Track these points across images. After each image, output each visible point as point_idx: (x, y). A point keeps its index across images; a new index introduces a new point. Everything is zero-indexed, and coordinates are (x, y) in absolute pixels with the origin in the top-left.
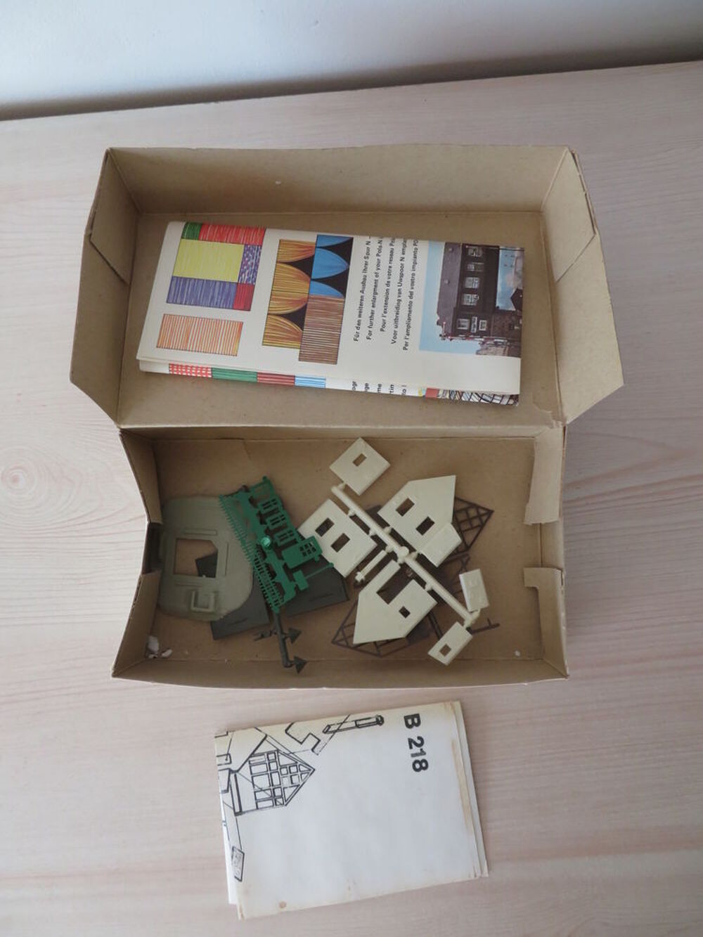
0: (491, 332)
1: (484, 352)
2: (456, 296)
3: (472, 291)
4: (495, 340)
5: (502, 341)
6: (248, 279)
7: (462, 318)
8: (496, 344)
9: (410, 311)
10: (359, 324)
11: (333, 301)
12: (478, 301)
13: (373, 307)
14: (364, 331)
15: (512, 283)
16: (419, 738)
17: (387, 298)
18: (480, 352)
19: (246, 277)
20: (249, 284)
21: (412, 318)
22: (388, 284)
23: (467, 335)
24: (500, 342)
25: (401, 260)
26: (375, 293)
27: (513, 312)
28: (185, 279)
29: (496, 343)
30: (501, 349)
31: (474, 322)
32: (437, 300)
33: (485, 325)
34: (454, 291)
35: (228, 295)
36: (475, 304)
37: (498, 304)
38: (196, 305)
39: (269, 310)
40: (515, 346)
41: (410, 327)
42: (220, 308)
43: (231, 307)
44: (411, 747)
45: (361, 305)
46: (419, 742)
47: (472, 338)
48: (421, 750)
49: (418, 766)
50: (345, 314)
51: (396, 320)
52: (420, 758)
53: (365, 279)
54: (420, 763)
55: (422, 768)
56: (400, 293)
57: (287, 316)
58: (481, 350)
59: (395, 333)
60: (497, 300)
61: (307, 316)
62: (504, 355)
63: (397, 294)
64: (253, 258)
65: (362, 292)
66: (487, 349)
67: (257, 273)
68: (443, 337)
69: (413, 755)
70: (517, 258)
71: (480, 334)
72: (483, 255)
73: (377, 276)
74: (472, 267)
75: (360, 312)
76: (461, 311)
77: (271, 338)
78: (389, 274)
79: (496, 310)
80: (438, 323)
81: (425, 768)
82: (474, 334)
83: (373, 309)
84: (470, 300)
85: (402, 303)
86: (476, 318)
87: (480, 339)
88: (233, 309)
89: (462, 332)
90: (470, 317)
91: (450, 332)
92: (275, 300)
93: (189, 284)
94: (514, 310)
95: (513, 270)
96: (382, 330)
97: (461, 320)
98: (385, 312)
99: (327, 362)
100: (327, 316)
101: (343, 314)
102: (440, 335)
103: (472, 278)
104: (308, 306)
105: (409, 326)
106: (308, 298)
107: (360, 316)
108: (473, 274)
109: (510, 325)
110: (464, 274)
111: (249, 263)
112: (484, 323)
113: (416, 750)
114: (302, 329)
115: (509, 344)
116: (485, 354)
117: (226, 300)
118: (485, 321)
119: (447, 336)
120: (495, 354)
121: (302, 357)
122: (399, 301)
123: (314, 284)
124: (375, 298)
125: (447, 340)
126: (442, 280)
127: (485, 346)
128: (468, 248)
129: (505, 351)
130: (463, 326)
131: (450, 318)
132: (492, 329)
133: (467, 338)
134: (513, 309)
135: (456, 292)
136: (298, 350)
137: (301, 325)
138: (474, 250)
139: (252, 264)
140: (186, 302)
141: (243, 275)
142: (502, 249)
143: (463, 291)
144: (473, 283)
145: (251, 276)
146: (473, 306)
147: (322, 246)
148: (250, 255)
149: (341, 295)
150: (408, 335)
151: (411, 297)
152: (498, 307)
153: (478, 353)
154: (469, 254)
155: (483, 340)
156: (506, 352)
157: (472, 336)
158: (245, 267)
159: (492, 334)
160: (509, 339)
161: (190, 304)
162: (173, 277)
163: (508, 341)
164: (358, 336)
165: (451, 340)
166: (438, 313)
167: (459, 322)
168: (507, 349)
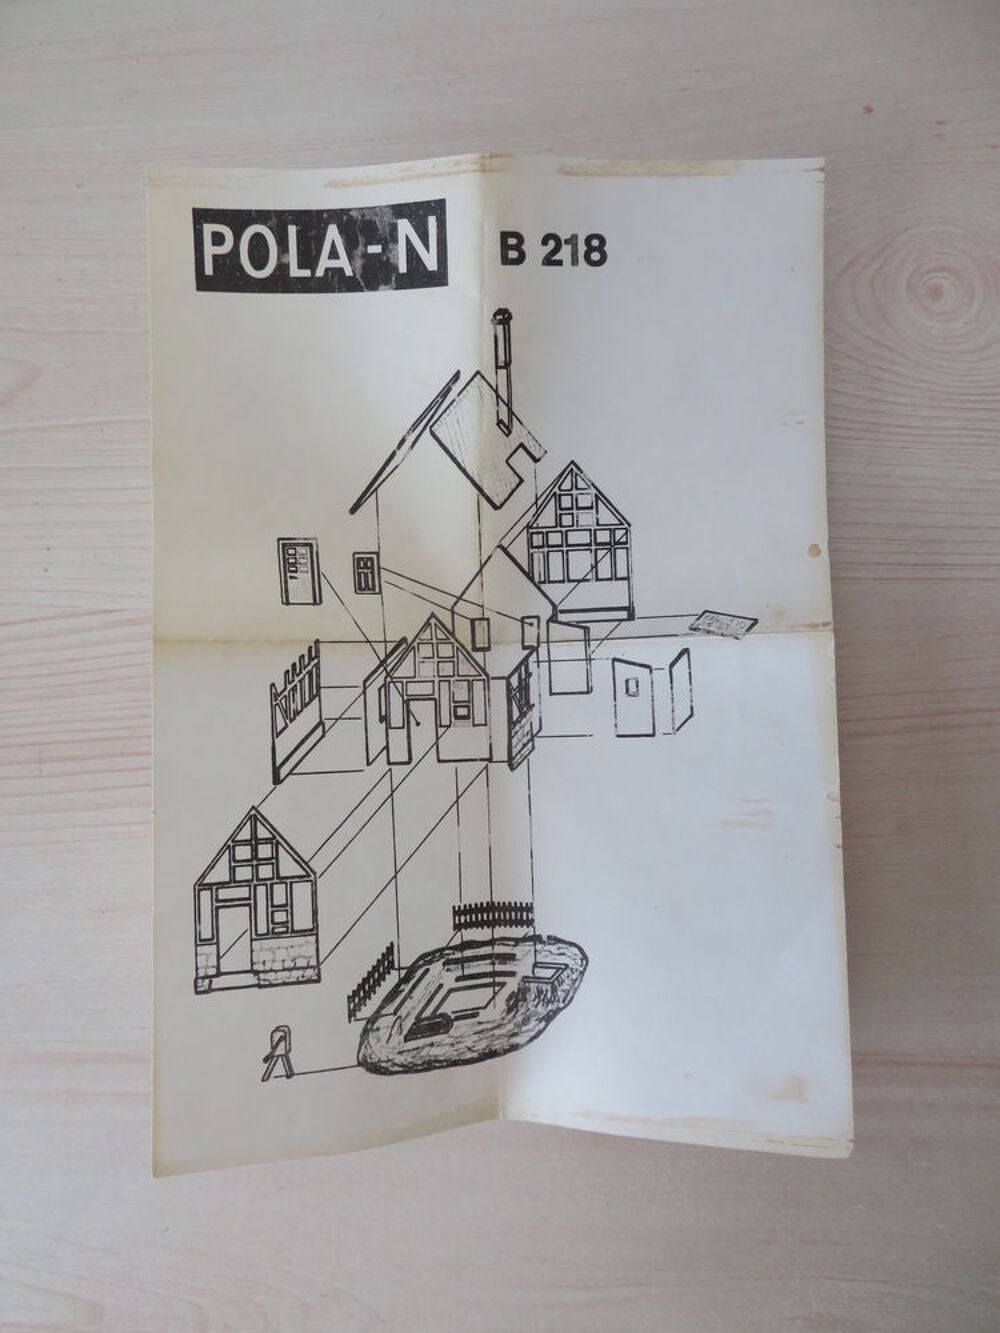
16: (545, 242)
44: (559, 263)
46: (552, 244)
48: (567, 242)
49: (595, 256)
52: (582, 248)
54: (590, 249)
55: (601, 249)
69: (575, 262)
81: (602, 241)
113: (565, 253)
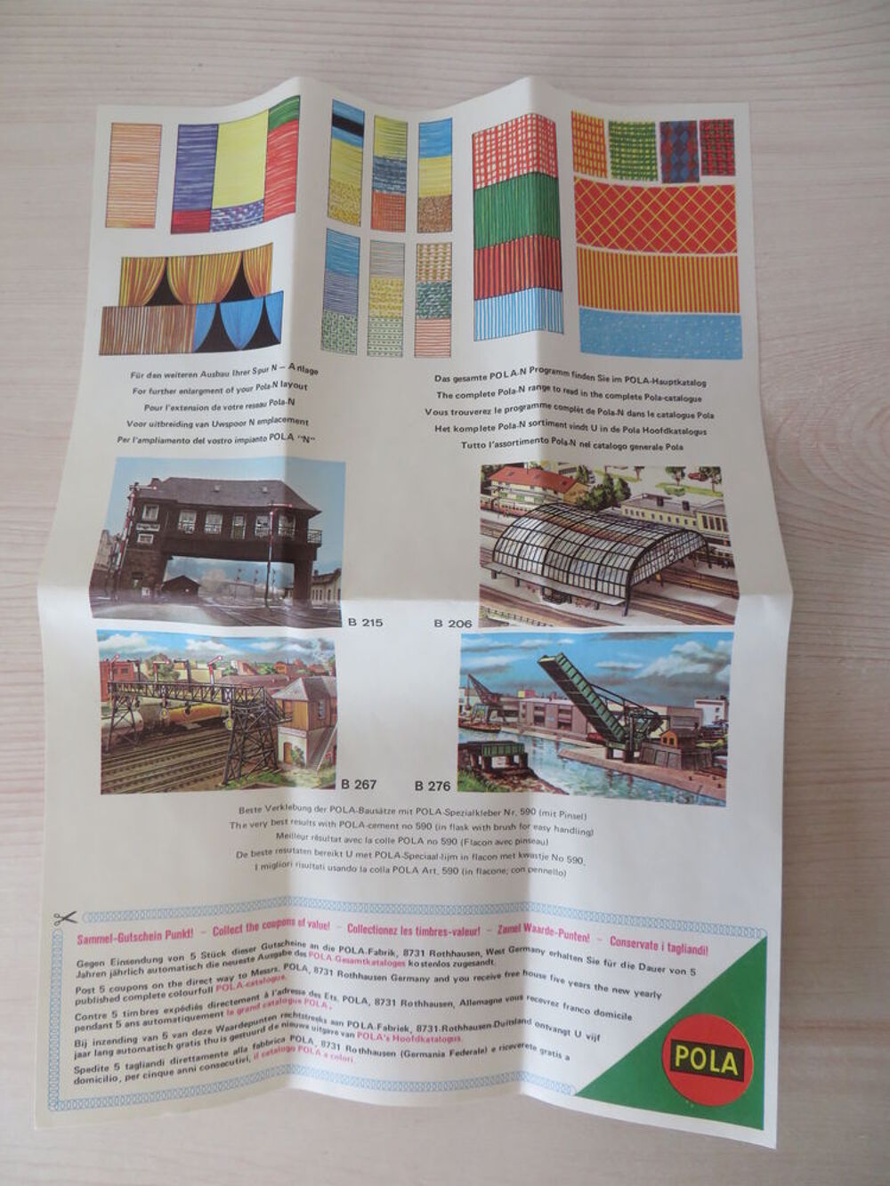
0: (134, 550)
1: (105, 540)
2: (195, 502)
3: (200, 523)
4: (120, 555)
5: (118, 563)
6: (217, 221)
7: (159, 511)
8: (114, 555)
9: (174, 441)
10: (155, 376)
11: (188, 336)
12: (184, 532)
13: (181, 392)
14: (145, 384)
15: (209, 578)
17: (194, 409)
18: (106, 535)
19: (220, 218)
20: (210, 224)
21: (164, 445)
22: (216, 408)
23: (134, 519)
24: (116, 561)
25: (251, 421)
26: (201, 392)
27: (162, 579)
28: (215, 142)
29: (116, 555)
30: (105, 561)
31: (152, 527)
32: (190, 477)
33: (146, 542)
34: (202, 500)
35: (194, 202)
36: (179, 528)
37: (176, 559)
38: (177, 163)
39: (172, 258)
40: (107, 580)
41: (151, 443)
42: (175, 194)
43: (176, 208)
45: (183, 375)
47: (128, 526)
50: (170, 355)
51: (161, 424)
53: (223, 375)
56: (202, 425)
57: (164, 281)
58: (109, 536)
59: (142, 425)
60: (184, 558)
61: (164, 307)
62: (97, 565)
63: (200, 422)
64: (248, 218)
65: (204, 374)
66: (109, 543)
67: (228, 229)
68: (135, 489)
70: (253, 588)
71: (133, 536)
72: (258, 537)
73: (228, 391)
74: (239, 522)
75: (173, 376)
76: (170, 509)
77: (132, 267)
78: (231, 408)
79: (167, 556)
80: (155, 480)
82: (134, 527)
83: (178, 392)
84: (187, 522)
85: (187, 429)
86: (157, 530)
87: (125, 535)
88: (173, 211)
89: (139, 512)
90: (160, 521)
91: (141, 496)
92: (189, 264)
93: (208, 148)
94: (165, 580)
95: (229, 581)
96: (146, 407)
97: (157, 510)
98: (173, 408)
99: (102, 344)
100: (166, 334)
101: (169, 353)
102: (137, 484)
103: (221, 522)
104: (179, 307)
105: (151, 441)
106: (191, 305)
107: (167, 376)
108: (227, 525)
109: (141, 574)
110: (228, 513)
111: (240, 216)
112: (149, 540)
114: (147, 305)
115: (112, 571)
116: (101, 541)
117: (185, 200)
118: (151, 542)
119: (136, 492)
120: (100, 554)
121: (107, 311)
122: (191, 426)
123: (213, 308)
124: (193, 392)
125: (130, 493)
126: (221, 482)
127: (113, 542)
128: (269, 515)
129: (102, 566)
130: (147, 513)
131: (162, 495)
132: (139, 551)
133: (130, 518)
134: (166, 578)
135: (200, 502)
136: (116, 304)
137: (152, 303)
138: (266, 525)
139: (241, 220)
140: (181, 149)
141: (223, 214)
142: (269, 566)
143: (201, 512)
144: (213, 525)
145: (223, 224)
146: (177, 524)
147: (267, 307)
148: (251, 213)
149: (198, 346)
150: (140, 441)
151: (197, 441)
152: (171, 559)
153: (105, 532)
154: (259, 518)
155: (124, 538)
156: (99, 568)
157: (131, 524)
158: (234, 212)
159: (130, 549)
160: (119, 573)
161: (178, 155)
162: (217, 125)
163: (116, 572)
164: (137, 377)
165: (129, 498)
166: (171, 479)
167: (154, 508)
168: (105, 570)
